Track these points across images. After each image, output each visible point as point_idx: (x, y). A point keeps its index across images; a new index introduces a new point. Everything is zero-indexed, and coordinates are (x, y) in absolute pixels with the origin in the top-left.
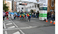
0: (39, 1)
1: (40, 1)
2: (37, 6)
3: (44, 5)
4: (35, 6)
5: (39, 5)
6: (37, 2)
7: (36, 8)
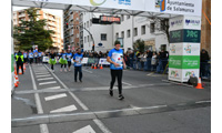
0: (167, 5)
1: (172, 6)
2: (158, 25)
3: (188, 22)
4: (153, 25)
5: (167, 20)
7: (156, 32)
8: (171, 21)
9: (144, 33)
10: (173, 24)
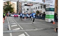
1: (47, 1)
2: (43, 7)
3: (51, 6)
4: (41, 6)
5: (45, 5)
6: (43, 2)
7: (42, 8)
8: (46, 5)
9: (39, 8)
10: (47, 6)
